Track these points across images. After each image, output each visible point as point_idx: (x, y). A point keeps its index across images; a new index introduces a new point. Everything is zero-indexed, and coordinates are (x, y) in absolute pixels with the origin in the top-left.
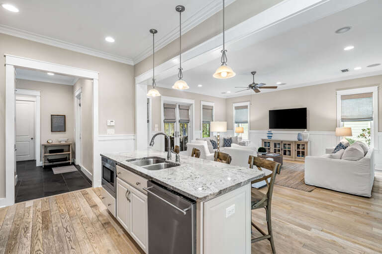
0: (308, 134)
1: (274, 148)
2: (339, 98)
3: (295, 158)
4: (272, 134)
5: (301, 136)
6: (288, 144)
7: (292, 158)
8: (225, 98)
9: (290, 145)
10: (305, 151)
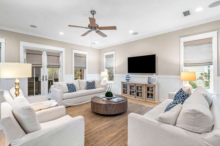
0: (157, 78)
1: (129, 90)
2: (182, 44)
3: (146, 99)
4: (129, 77)
5: (151, 79)
6: (140, 87)
7: (143, 99)
8: (99, 49)
9: (141, 87)
10: (153, 93)
